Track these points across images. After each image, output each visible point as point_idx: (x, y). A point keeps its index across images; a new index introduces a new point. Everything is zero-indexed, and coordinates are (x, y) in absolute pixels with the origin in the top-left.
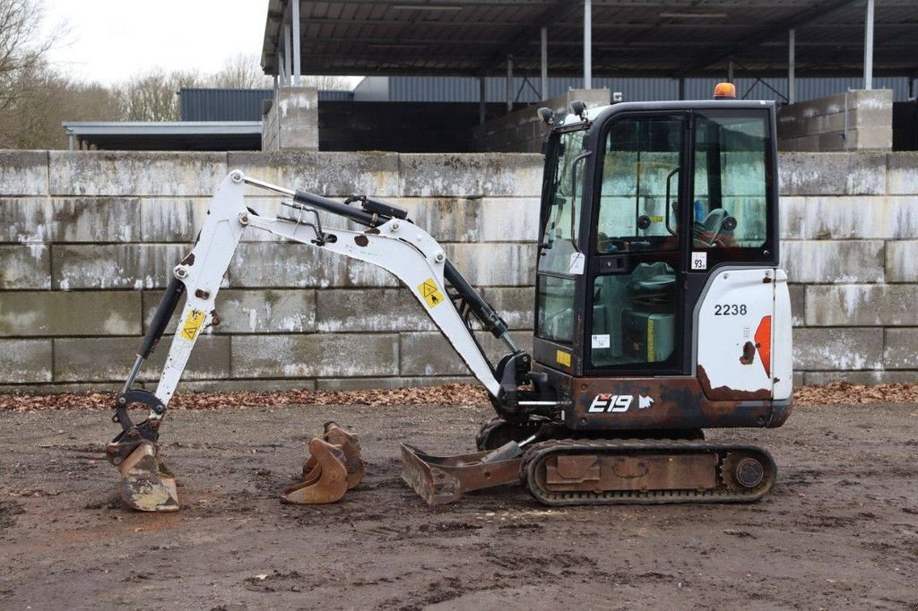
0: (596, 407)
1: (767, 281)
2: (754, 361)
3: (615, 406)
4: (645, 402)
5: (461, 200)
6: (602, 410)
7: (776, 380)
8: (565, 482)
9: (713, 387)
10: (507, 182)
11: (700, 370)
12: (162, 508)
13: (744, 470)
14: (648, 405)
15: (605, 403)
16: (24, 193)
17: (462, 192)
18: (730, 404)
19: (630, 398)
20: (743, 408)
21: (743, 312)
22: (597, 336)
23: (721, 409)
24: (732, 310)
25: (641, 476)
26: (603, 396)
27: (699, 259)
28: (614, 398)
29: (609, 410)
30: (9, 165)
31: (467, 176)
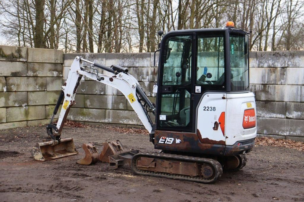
0: (161, 141)
1: (224, 98)
2: (218, 129)
3: (168, 142)
4: (178, 141)
5: (279, 69)
6: (163, 142)
7: (227, 137)
8: (143, 167)
9: (203, 138)
10: (297, 62)
11: (198, 131)
12: (40, 160)
13: (205, 171)
14: (179, 142)
15: (164, 140)
16: (144, 66)
17: (279, 65)
18: (209, 145)
19: (173, 139)
20: (214, 147)
21: (214, 110)
22: (162, 115)
23: (205, 146)
24: (210, 109)
25: (170, 168)
26: (163, 137)
27: (198, 89)
28: (167, 138)
29: (166, 143)
30: (140, 57)
31: (281, 59)
